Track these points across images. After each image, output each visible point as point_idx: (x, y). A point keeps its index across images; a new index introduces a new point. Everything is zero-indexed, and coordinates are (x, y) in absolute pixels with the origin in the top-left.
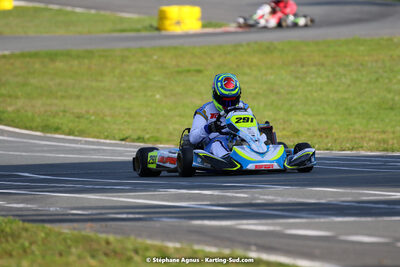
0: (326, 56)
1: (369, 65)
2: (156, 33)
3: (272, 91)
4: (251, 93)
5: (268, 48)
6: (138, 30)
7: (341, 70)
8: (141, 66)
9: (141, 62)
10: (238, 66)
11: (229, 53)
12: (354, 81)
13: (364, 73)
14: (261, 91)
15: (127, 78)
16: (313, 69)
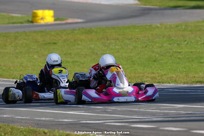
0: (119, 35)
1: (141, 39)
2: (31, 24)
3: (94, 53)
4: (83, 54)
5: (89, 31)
6: (22, 23)
7: (127, 42)
8: (25, 41)
9: (25, 39)
10: (75, 40)
11: (70, 34)
12: (135, 47)
13: (139, 43)
14: (88, 54)
15: (18, 48)
16: (113, 41)
